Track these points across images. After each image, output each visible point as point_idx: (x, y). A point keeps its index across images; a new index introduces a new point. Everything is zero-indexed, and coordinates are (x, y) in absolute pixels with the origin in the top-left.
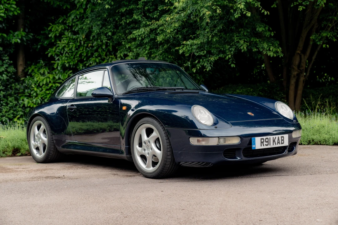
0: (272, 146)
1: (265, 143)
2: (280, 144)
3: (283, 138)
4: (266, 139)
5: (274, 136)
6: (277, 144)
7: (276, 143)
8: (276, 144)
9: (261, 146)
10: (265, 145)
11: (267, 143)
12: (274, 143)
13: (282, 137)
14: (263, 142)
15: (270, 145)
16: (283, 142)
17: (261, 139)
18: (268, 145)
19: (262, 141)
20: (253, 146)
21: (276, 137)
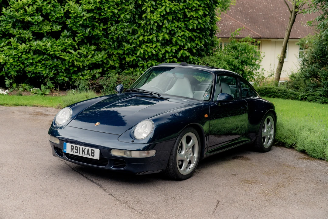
0: (80, 154)
1: (74, 150)
2: (89, 155)
3: (93, 152)
4: (76, 147)
5: (84, 147)
6: (87, 155)
7: (86, 153)
8: (85, 155)
9: (71, 152)
10: (74, 152)
11: (76, 151)
12: (83, 153)
13: (92, 150)
14: (73, 149)
15: (79, 153)
16: (93, 154)
17: (72, 146)
18: (77, 153)
19: (72, 147)
20: (65, 150)
21: (85, 149)
